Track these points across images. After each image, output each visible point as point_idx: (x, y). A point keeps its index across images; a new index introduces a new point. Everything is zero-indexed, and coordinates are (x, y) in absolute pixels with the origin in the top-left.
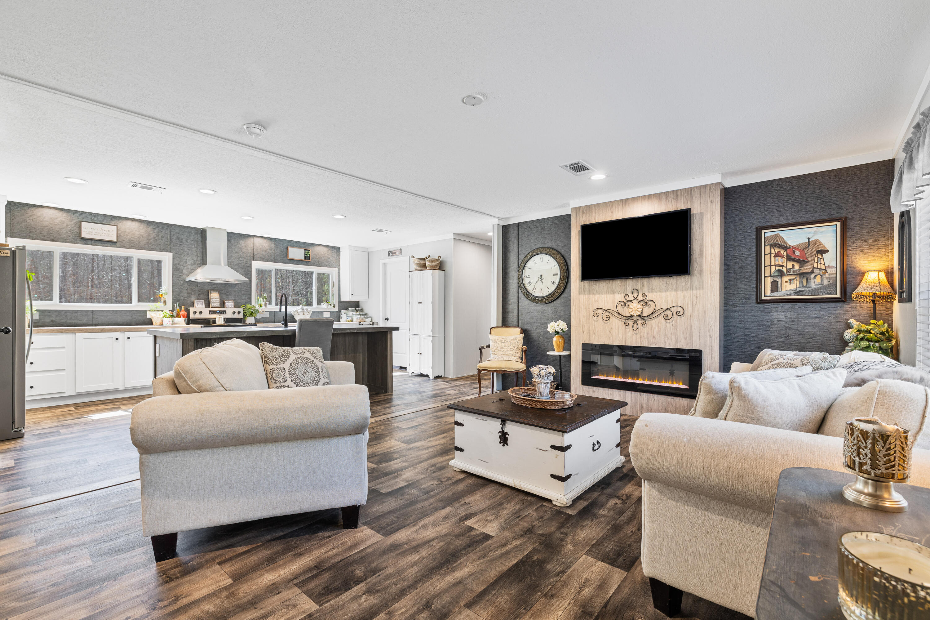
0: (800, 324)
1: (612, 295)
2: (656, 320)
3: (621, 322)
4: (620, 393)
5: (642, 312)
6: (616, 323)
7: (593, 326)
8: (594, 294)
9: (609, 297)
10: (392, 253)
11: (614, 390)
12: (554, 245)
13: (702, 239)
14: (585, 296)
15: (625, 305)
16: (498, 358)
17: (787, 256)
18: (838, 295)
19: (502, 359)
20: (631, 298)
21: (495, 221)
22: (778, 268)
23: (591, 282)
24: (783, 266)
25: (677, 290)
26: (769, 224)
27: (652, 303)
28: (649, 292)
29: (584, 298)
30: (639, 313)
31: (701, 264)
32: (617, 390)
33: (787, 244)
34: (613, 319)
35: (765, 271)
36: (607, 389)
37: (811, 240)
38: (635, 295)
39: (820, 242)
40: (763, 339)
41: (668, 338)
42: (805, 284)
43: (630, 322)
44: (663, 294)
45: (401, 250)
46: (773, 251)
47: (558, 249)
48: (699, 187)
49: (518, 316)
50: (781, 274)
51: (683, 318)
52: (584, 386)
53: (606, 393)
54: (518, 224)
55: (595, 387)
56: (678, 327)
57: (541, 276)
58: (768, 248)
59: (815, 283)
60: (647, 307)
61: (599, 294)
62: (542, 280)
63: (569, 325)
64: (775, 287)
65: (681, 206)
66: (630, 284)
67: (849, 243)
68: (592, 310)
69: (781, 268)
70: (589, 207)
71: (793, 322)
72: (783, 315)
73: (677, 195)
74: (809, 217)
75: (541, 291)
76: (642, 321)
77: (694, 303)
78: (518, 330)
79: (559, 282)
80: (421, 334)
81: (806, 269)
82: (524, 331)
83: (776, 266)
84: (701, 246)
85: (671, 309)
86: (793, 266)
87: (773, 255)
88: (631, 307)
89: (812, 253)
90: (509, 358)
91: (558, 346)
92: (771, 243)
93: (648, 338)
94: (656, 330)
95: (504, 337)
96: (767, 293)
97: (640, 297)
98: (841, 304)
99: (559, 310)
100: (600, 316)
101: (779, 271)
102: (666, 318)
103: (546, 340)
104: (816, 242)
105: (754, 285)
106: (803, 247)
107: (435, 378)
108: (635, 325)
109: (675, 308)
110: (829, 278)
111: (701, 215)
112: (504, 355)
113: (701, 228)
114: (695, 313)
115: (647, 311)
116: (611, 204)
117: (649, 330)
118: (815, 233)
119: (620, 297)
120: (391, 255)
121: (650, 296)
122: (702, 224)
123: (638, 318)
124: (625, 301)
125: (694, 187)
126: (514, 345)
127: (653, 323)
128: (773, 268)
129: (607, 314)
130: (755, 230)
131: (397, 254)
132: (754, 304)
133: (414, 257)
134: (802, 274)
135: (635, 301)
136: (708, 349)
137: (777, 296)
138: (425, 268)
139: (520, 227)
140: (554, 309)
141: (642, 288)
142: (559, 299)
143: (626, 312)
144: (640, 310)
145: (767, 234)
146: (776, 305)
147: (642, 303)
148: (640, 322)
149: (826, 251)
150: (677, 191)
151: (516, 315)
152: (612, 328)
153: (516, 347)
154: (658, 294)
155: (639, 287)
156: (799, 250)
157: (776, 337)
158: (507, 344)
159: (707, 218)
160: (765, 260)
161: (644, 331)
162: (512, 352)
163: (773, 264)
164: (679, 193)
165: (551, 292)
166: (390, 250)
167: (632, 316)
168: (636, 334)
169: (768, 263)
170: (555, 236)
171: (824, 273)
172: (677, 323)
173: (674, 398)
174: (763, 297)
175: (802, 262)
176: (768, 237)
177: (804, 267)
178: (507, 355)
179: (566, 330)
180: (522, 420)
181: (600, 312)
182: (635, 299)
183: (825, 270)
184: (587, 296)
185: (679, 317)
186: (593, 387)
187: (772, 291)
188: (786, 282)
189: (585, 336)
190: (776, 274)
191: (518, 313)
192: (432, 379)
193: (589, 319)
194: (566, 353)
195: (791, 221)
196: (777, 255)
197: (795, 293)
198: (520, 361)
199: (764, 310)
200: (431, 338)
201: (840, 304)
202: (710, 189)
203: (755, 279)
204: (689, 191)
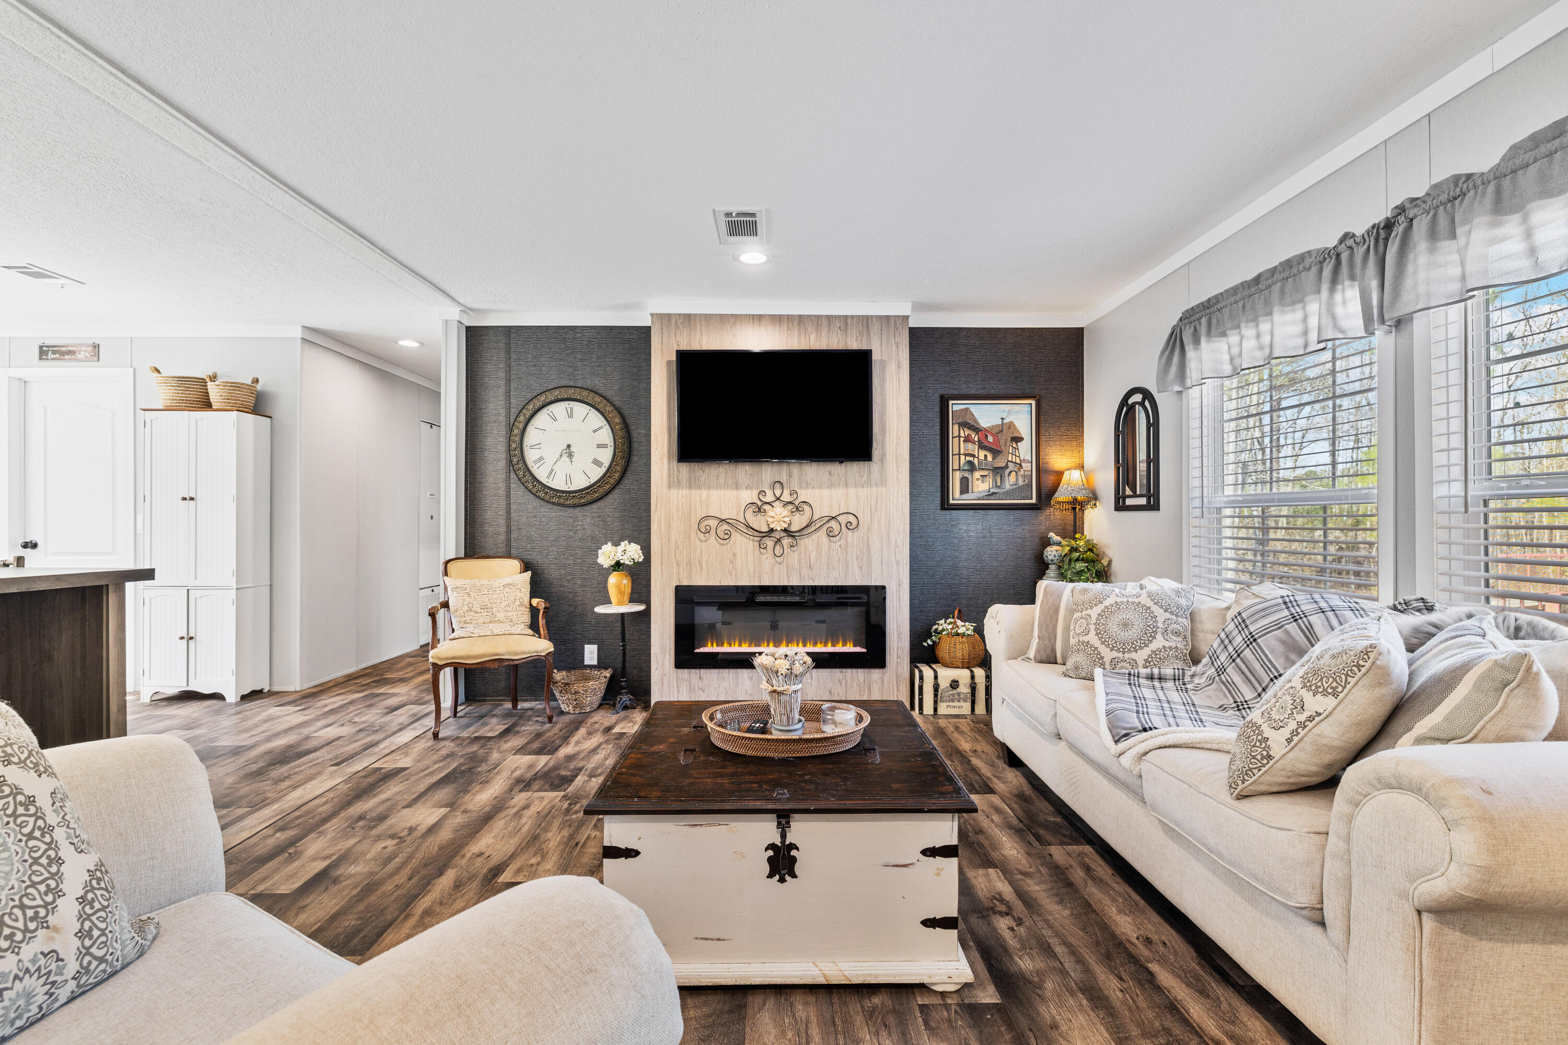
0: (994, 540)
1: (734, 492)
2: (814, 537)
3: (751, 542)
4: (751, 675)
5: (790, 525)
6: (743, 544)
7: (699, 551)
8: (699, 488)
9: (730, 494)
10: (54, 352)
11: (739, 671)
12: (598, 383)
13: (883, 405)
14: (680, 491)
15: (759, 509)
16: (478, 632)
17: (979, 441)
18: (1034, 501)
19: (489, 633)
20: (769, 498)
21: (453, 313)
22: (968, 458)
23: (692, 464)
24: (973, 456)
25: (846, 485)
26: (956, 392)
27: (806, 507)
28: (801, 487)
29: (678, 496)
30: (786, 526)
31: (883, 445)
32: (745, 670)
33: (979, 424)
34: (737, 538)
35: (954, 463)
36: (727, 670)
37: (1005, 421)
38: (778, 493)
39: (1014, 425)
40: (950, 564)
41: (833, 568)
42: (999, 484)
43: (769, 542)
44: (826, 492)
45: (96, 347)
46: (962, 434)
47: (609, 394)
48: (880, 318)
49: (509, 532)
50: (972, 467)
51: (856, 534)
52: (680, 671)
53: (724, 679)
54: (508, 331)
55: (702, 671)
56: (849, 549)
57: (569, 446)
58: (956, 427)
59: (1010, 481)
60: (797, 515)
61: (709, 488)
62: (570, 455)
63: (647, 551)
64: (965, 488)
65: (853, 343)
66: (769, 472)
67: (1042, 432)
68: (695, 519)
69: (971, 459)
70: (688, 317)
71: (984, 537)
72: (973, 528)
73: (846, 324)
74: (1001, 388)
75: (569, 478)
76: (790, 540)
77: (873, 508)
78: (515, 564)
79: (613, 461)
80: (191, 583)
81: (1000, 463)
82: (527, 566)
83: (966, 455)
84: (883, 415)
85: (839, 518)
86: (986, 456)
87: (962, 439)
88: (771, 513)
89: (1006, 440)
90: (506, 628)
91: (621, 593)
92: (960, 420)
93: (800, 570)
94: (813, 555)
95: (485, 582)
96: (956, 496)
97: (786, 497)
98: (1035, 511)
99: (609, 519)
100: (713, 532)
101: (970, 463)
102: (830, 534)
103: (579, 582)
104: (1011, 425)
105: (938, 484)
106: (996, 430)
107: (244, 698)
108: (778, 547)
109: (844, 516)
110: (1024, 476)
111: (883, 363)
112: (490, 622)
113: (883, 386)
114: (875, 525)
115: (798, 522)
116: (733, 319)
117: (803, 556)
118: (1009, 412)
119: (750, 496)
120: (50, 356)
121: (804, 495)
122: (884, 379)
123: (783, 534)
124: (760, 503)
125: (872, 317)
126: (512, 599)
127: (808, 543)
128: (962, 457)
129: (725, 527)
130: (938, 399)
131: (81, 356)
132: (939, 511)
133: (159, 372)
134: (996, 468)
135: (777, 504)
136: (894, 583)
137: (968, 499)
138: (206, 404)
139: (513, 335)
140: (599, 516)
141: (789, 481)
142: (610, 496)
143: (760, 524)
144: (787, 520)
145: (956, 406)
146: (965, 512)
147: (790, 507)
148: (786, 541)
149: (1021, 439)
150: (846, 317)
151: (503, 530)
152: (734, 555)
153: (518, 603)
154: (817, 491)
155: (784, 479)
156: (992, 435)
157: (966, 560)
158: (495, 596)
159: (892, 368)
160: (954, 445)
161: (793, 557)
162: (509, 614)
163: (962, 452)
164: (849, 321)
165: (592, 482)
166: (48, 343)
167: (772, 530)
168: (780, 563)
169: (956, 451)
170: (599, 366)
171: (1019, 469)
172: (847, 543)
173: (844, 670)
174: (951, 502)
175: (996, 452)
176: (956, 411)
177: (998, 459)
178: (500, 621)
179: (641, 560)
180: (849, 804)
181: (713, 523)
182: (778, 499)
183: (1020, 465)
184: (685, 492)
185: (850, 532)
186: (698, 671)
187: (962, 492)
188: (978, 479)
189: (681, 571)
190: (966, 468)
191: (509, 526)
192: (237, 704)
193: (689, 537)
194: (640, 608)
195: (981, 392)
196: (967, 440)
197: (988, 495)
198: (531, 632)
199: (951, 520)
200: (233, 594)
201: (1033, 513)
202: (895, 324)
203: (939, 473)
204: (865, 321)
